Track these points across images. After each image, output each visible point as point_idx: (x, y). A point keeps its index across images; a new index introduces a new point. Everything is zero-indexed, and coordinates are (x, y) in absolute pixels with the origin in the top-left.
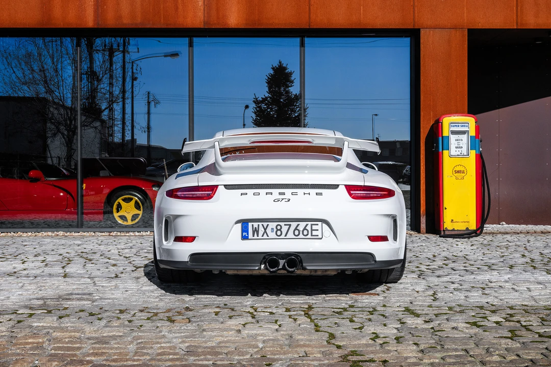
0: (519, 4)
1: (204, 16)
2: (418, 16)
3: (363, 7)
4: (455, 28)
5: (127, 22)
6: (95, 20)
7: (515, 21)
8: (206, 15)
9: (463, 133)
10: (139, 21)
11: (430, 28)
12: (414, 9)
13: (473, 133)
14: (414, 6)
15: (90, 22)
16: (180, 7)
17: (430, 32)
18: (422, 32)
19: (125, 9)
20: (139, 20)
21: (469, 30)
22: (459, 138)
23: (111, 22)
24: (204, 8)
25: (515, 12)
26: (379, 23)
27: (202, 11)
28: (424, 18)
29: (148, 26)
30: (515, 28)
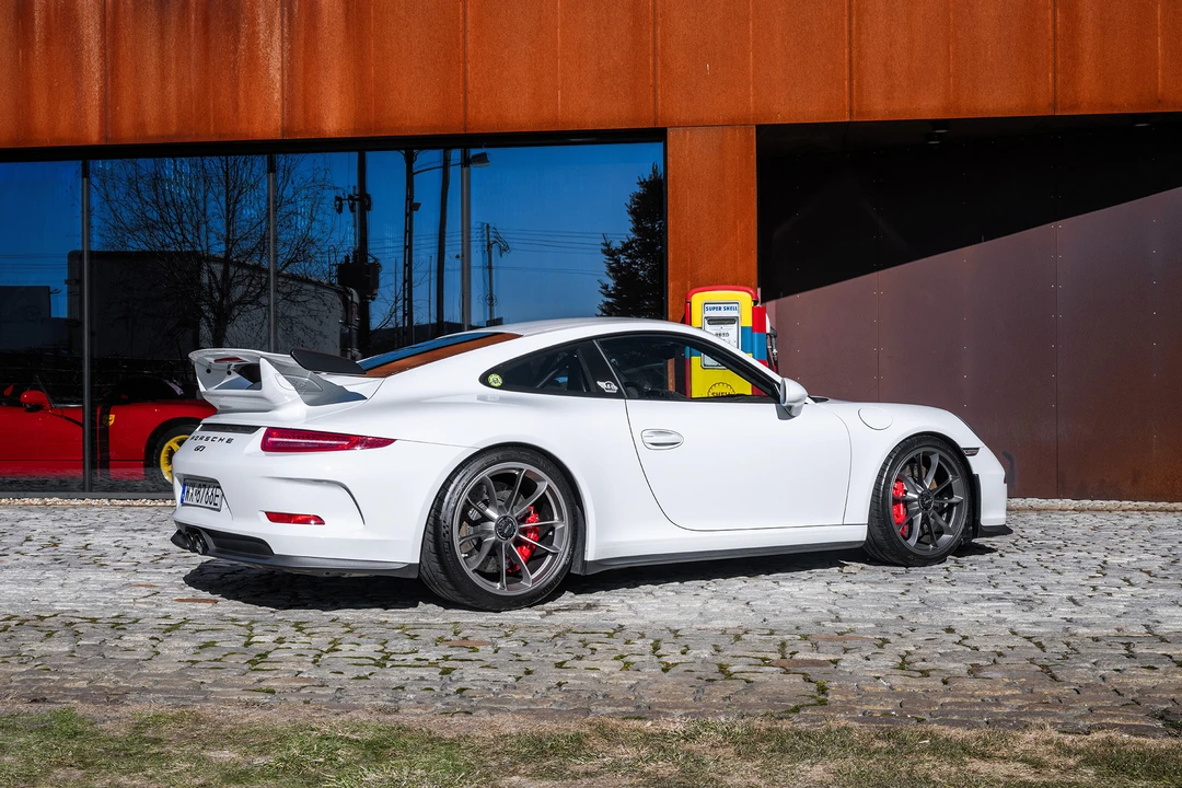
0: (855, 76)
1: (283, 119)
2: (662, 105)
3: (562, 93)
4: (732, 124)
5: (153, 132)
6: (101, 132)
7: (847, 108)
8: (285, 116)
9: (731, 321)
10: (173, 131)
11: (686, 125)
12: (655, 91)
13: (747, 321)
14: (654, 86)
15: (93, 134)
16: (242, 103)
17: (685, 132)
18: (671, 133)
19: (151, 112)
20: (173, 129)
21: (759, 128)
22: (722, 332)
23: (127, 133)
24: (283, 105)
25: (847, 90)
26: (591, 121)
27: (279, 109)
28: (673, 107)
29: (189, 140)
30: (848, 120)
